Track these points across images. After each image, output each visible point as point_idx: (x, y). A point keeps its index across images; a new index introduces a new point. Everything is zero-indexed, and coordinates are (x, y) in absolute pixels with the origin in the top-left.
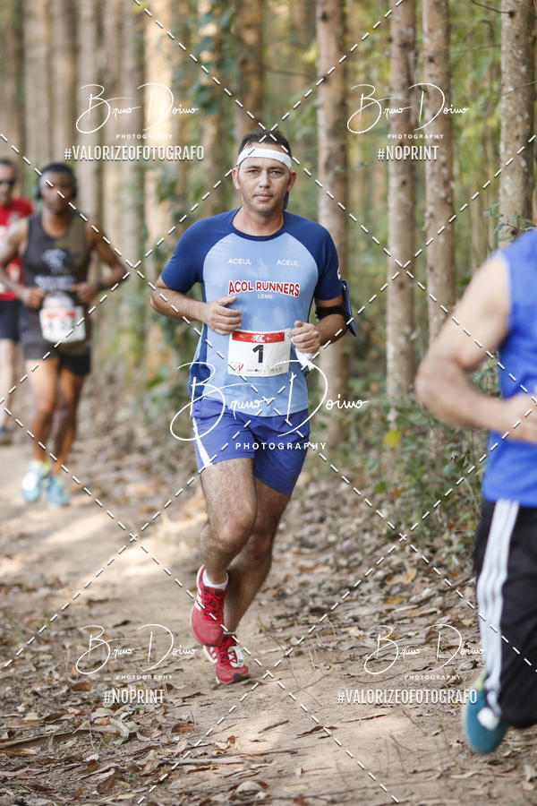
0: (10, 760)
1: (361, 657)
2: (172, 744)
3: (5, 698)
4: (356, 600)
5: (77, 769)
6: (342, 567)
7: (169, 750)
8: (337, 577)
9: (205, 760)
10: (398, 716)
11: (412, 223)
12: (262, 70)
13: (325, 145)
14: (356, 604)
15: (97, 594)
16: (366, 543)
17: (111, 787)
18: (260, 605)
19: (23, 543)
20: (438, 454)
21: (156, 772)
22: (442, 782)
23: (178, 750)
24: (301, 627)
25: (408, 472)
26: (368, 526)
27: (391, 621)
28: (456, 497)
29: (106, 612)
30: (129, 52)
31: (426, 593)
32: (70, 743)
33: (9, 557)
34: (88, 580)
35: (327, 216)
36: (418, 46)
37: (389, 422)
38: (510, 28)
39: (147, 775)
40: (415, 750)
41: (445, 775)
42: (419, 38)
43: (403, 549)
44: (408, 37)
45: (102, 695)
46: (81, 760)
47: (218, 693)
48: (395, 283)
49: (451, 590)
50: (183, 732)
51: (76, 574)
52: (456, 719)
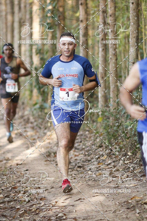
1: (92, 179)
2: (40, 203)
4: (90, 164)
5: (14, 210)
6: (86, 155)
7: (39, 205)
8: (85, 158)
9: (49, 208)
10: (102, 196)
11: (105, 60)
12: (64, 18)
13: (82, 39)
15: (19, 162)
16: (93, 148)
17: (23, 215)
20: (113, 124)
21: (35, 211)
22: (114, 214)
23: (42, 205)
24: (75, 171)
25: (104, 129)
26: (93, 144)
27: (100, 170)
28: (118, 136)
29: (22, 167)
30: (28, 13)
31: (109, 162)
32: (12, 203)
34: (17, 158)
36: (107, 12)
37: (99, 115)
38: (132, 7)
39: (33, 212)
40: (106, 205)
41: (115, 212)
42: (107, 10)
43: (103, 150)
44: (104, 9)
45: (21, 190)
46: (15, 208)
47: (52, 189)
48: (101, 77)
49: (117, 161)
50: (43, 200)
51: (13, 157)
52: (118, 196)
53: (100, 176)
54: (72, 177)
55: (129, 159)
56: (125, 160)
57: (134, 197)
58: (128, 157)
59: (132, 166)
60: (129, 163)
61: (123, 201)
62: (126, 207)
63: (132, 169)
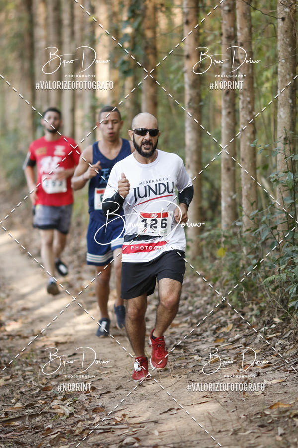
0: (5, 428)
1: (198, 371)
2: (92, 419)
3: (5, 395)
4: (200, 341)
5: (40, 433)
6: (194, 324)
7: (90, 422)
8: (191, 329)
9: (109, 427)
10: (214, 402)
12: (156, 52)
13: (188, 93)
14: (200, 343)
15: (61, 339)
16: (207, 310)
17: (57, 441)
19: (24, 313)
21: (82, 433)
22: (233, 437)
23: (95, 421)
25: (229, 270)
26: (210, 301)
29: (65, 349)
31: (237, 336)
32: (38, 419)
33: (16, 320)
34: (57, 332)
35: (189, 132)
36: (236, 37)
37: (220, 243)
38: (282, 26)
39: (77, 435)
40: (221, 420)
41: (235, 432)
43: (227, 314)
44: (231, 33)
45: (57, 393)
46: (43, 427)
47: (119, 391)
48: (225, 168)
49: (251, 335)
50: (99, 412)
51: (51, 329)
52: (245, 403)
55: (276, 330)
56: (268, 333)
57: (275, 404)
58: (273, 326)
59: (280, 344)
60: (274, 339)
61: (254, 411)
62: (259, 424)
63: (279, 349)
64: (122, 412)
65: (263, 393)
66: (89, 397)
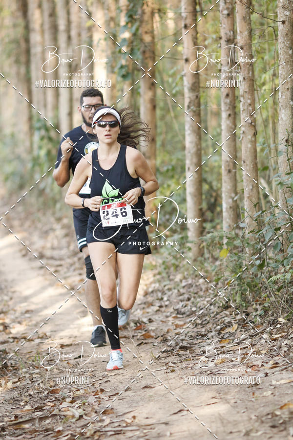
0: (15, 431)
2: (102, 421)
3: (14, 398)
4: (205, 342)
5: (51, 435)
6: (199, 324)
7: (100, 424)
8: (195, 330)
9: (120, 429)
10: (224, 403)
12: (154, 56)
13: (188, 96)
14: (205, 344)
15: (66, 341)
16: (211, 311)
18: (154, 345)
19: (27, 315)
21: (93, 435)
22: (245, 438)
23: (105, 424)
24: (174, 357)
25: (232, 271)
26: (213, 302)
28: (260, 285)
29: (71, 351)
31: (243, 337)
32: (48, 421)
33: (20, 323)
34: (62, 334)
35: (189, 134)
36: (236, 40)
37: (223, 245)
38: (282, 29)
39: (88, 438)
40: (232, 421)
41: (247, 434)
42: (236, 37)
43: (231, 314)
44: (230, 36)
45: (66, 395)
46: (53, 430)
47: (128, 393)
48: (226, 170)
50: (109, 414)
51: (55, 331)
52: (255, 404)
53: (222, 364)
54: (168, 369)
55: (281, 330)
56: (274, 333)
57: (285, 405)
58: (279, 326)
59: (286, 344)
60: (280, 339)
61: (265, 412)
62: (271, 424)
63: (286, 349)
64: (132, 414)
65: (272, 394)
66: (98, 399)
